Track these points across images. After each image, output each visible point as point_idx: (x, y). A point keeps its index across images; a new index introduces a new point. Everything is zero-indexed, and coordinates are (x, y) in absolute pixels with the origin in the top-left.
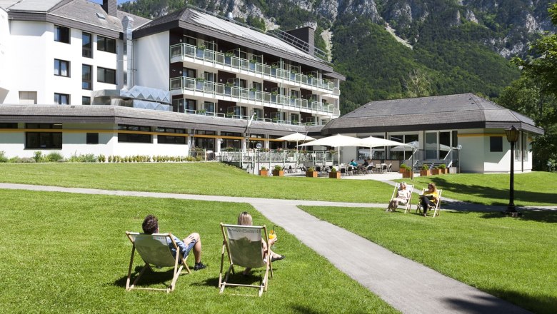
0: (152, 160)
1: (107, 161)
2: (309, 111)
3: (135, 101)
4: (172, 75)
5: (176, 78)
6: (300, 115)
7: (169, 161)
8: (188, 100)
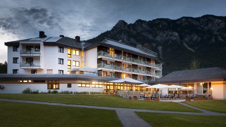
0: (90, 94)
1: (73, 94)
2: (150, 75)
3: (84, 72)
4: (98, 63)
5: (99, 64)
6: (146, 77)
7: (96, 94)
8: (104, 72)
